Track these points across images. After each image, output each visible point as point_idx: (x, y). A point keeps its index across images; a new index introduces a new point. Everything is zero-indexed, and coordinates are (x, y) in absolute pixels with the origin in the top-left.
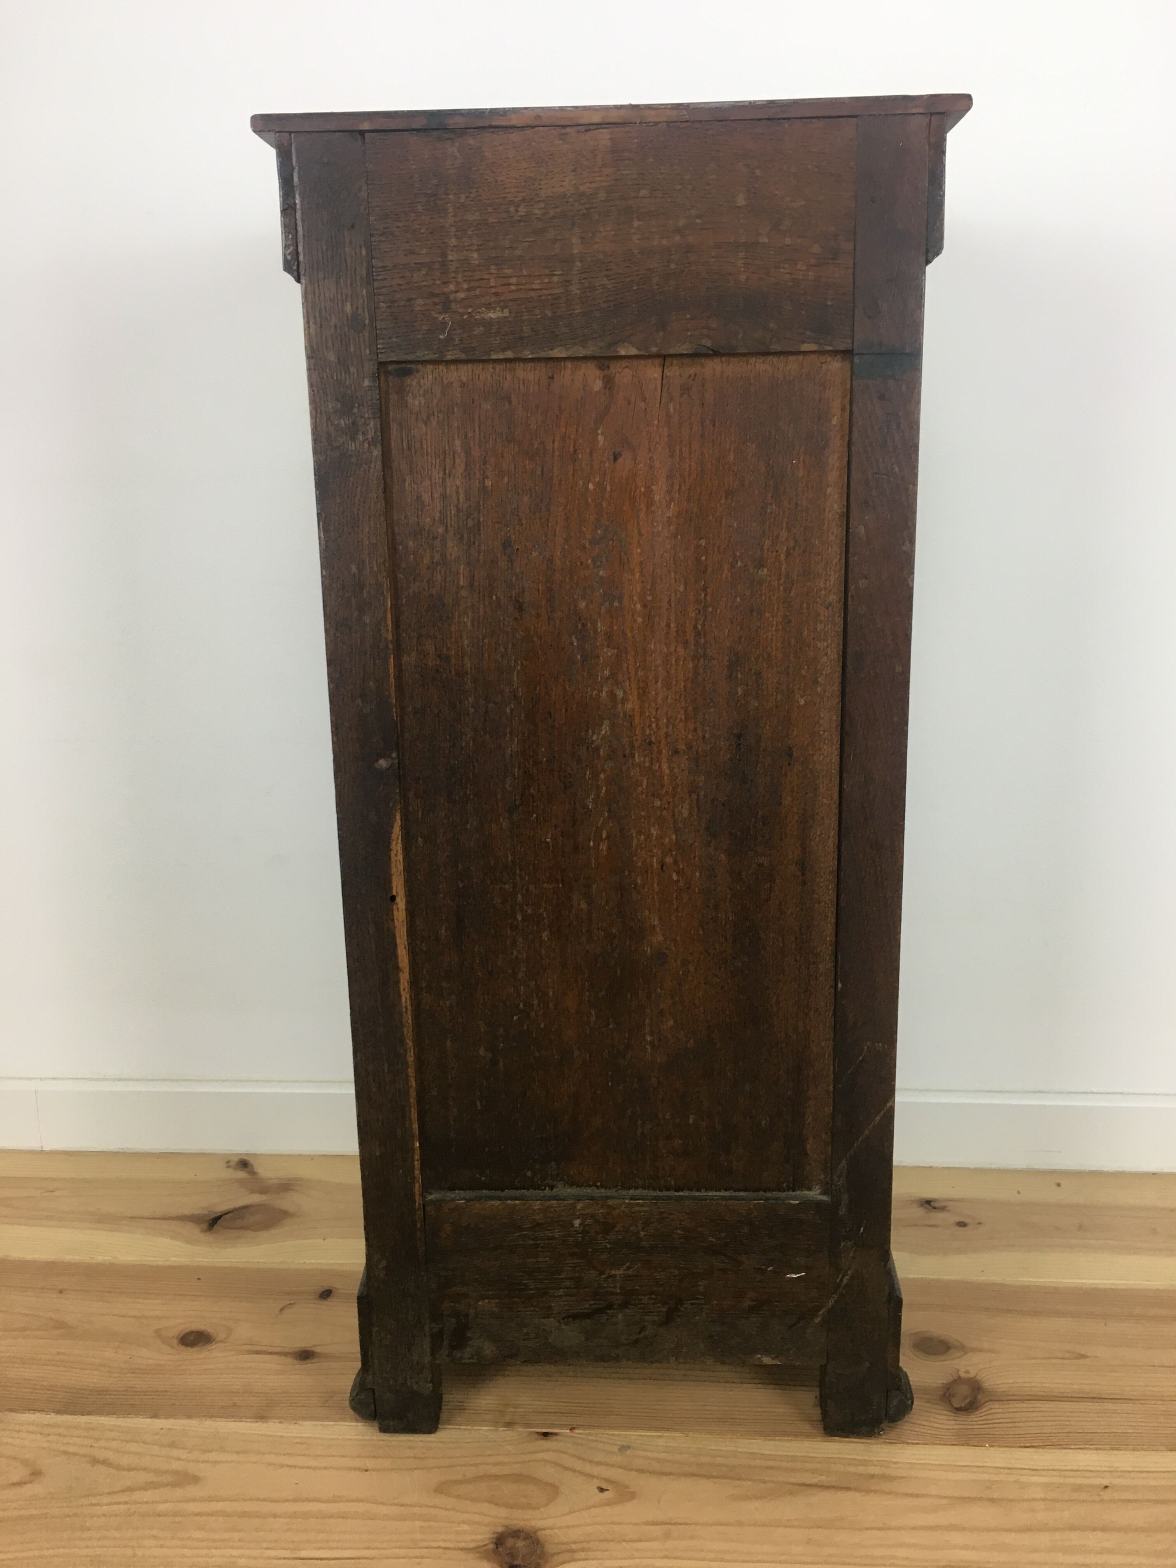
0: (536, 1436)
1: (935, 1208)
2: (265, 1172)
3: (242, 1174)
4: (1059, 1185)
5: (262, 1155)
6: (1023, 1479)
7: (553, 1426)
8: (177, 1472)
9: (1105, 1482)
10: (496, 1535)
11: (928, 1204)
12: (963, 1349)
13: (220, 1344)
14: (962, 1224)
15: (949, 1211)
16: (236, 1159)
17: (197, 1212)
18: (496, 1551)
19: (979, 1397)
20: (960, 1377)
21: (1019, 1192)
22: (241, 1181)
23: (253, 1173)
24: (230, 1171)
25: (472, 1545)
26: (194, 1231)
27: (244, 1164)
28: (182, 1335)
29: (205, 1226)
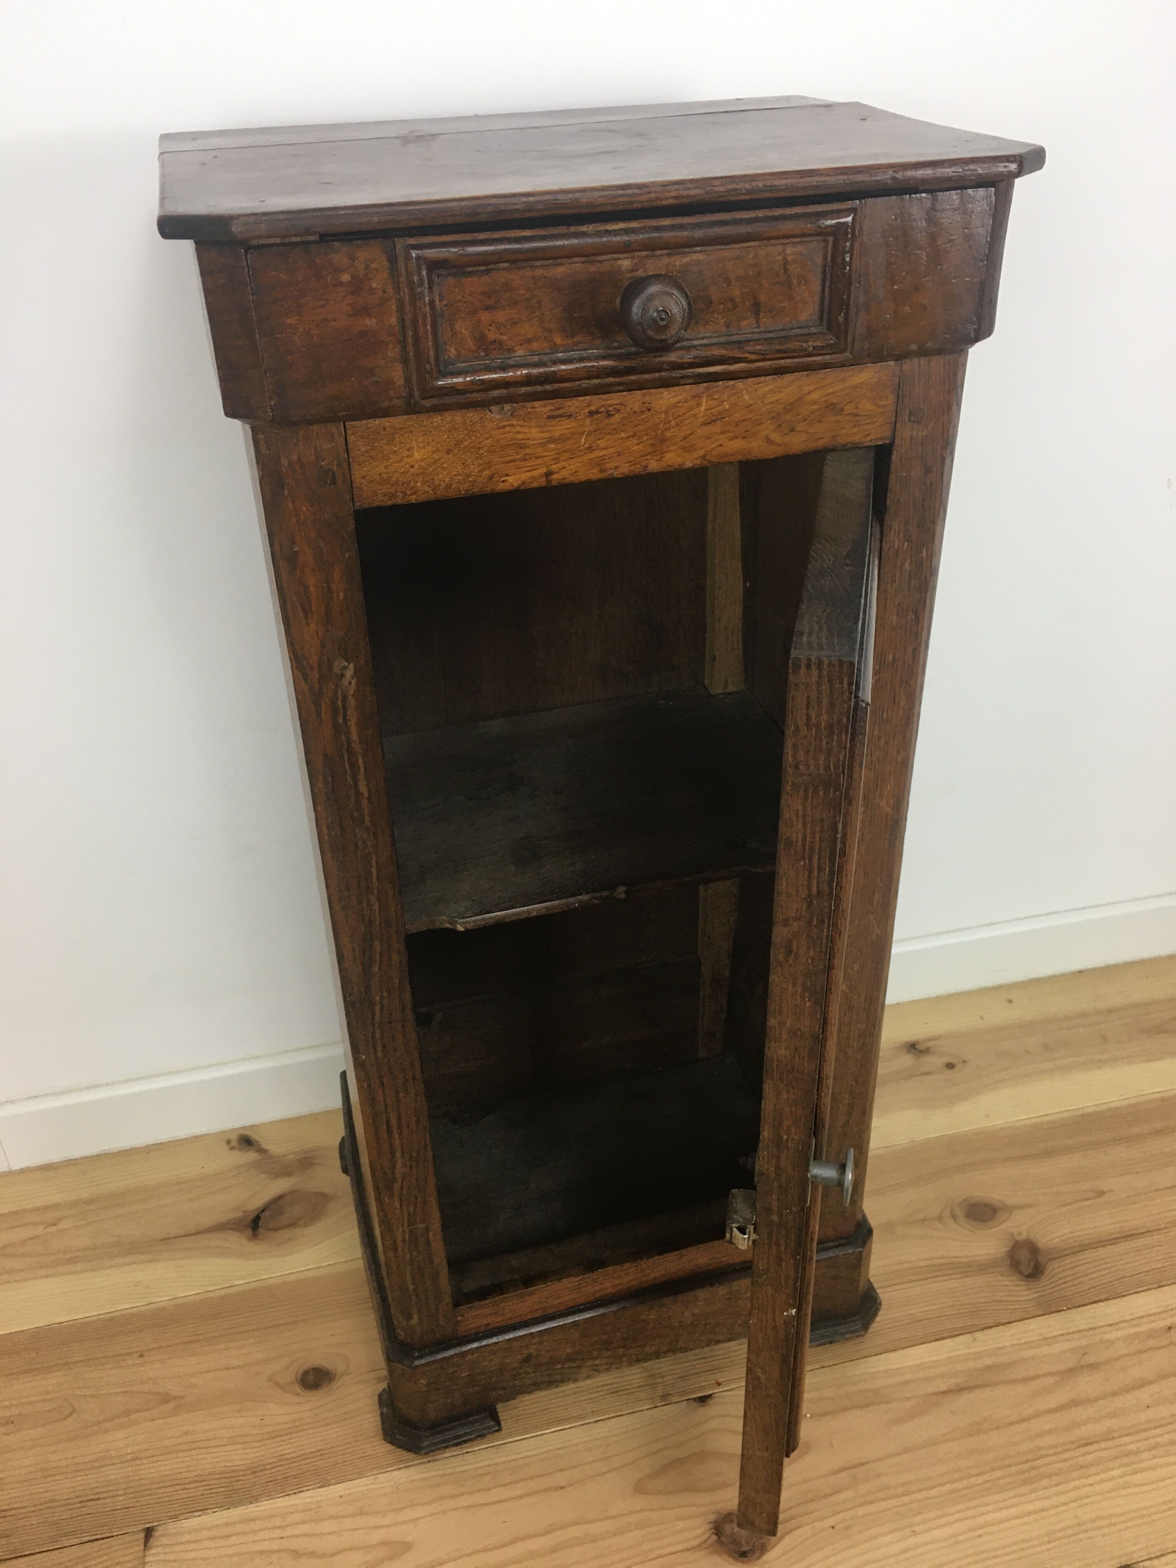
0: (694, 1404)
1: (921, 1052)
2: (276, 1146)
3: (251, 1156)
4: (1010, 1001)
5: (260, 1124)
6: (1108, 1337)
7: (703, 1388)
8: (383, 1544)
9: (1168, 1322)
10: (711, 1525)
11: (913, 1047)
12: (1009, 1209)
13: (345, 1378)
14: (950, 1066)
15: (934, 1053)
16: (234, 1137)
17: (232, 1216)
18: (720, 1542)
19: (1039, 1258)
20: (1017, 1242)
21: (982, 1018)
22: (255, 1165)
23: (262, 1151)
24: (236, 1153)
25: (697, 1542)
26: (238, 1241)
27: (246, 1141)
28: (299, 1376)
29: (249, 1232)
